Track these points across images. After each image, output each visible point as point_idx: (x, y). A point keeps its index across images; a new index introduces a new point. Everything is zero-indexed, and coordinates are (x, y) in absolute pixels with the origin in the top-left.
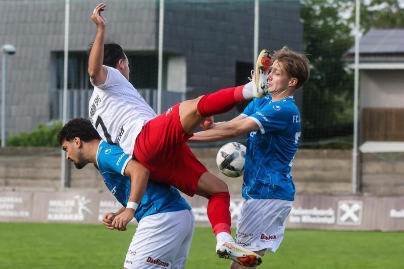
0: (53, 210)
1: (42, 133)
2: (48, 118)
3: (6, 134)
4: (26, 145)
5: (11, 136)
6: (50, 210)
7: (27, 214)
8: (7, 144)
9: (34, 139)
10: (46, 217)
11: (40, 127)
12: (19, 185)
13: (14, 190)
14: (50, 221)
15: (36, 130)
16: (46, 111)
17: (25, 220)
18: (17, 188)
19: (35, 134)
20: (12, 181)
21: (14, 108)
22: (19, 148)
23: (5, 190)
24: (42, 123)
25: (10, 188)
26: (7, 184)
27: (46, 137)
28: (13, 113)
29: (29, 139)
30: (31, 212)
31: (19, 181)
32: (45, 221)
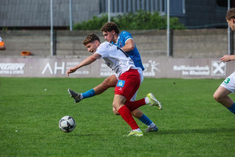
0: (103, 70)
1: (95, 22)
2: (98, 12)
3: (73, 22)
4: (85, 29)
5: (76, 24)
6: (102, 70)
7: (87, 72)
8: (74, 28)
9: (90, 26)
10: (99, 74)
11: (94, 18)
12: (82, 54)
13: (79, 58)
14: (102, 76)
15: (92, 20)
16: (97, 8)
17: (86, 77)
18: (81, 56)
19: (90, 22)
20: (77, 52)
21: (77, 6)
22: (81, 31)
23: (73, 58)
24: (95, 15)
25: (76, 56)
26: (74, 54)
27: (98, 24)
28: (77, 9)
29: (87, 25)
30: (90, 71)
31: (82, 52)
32: (99, 77)
